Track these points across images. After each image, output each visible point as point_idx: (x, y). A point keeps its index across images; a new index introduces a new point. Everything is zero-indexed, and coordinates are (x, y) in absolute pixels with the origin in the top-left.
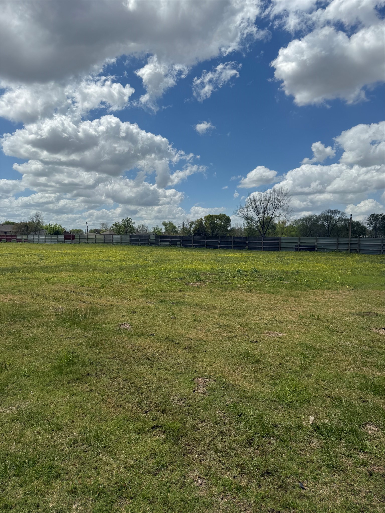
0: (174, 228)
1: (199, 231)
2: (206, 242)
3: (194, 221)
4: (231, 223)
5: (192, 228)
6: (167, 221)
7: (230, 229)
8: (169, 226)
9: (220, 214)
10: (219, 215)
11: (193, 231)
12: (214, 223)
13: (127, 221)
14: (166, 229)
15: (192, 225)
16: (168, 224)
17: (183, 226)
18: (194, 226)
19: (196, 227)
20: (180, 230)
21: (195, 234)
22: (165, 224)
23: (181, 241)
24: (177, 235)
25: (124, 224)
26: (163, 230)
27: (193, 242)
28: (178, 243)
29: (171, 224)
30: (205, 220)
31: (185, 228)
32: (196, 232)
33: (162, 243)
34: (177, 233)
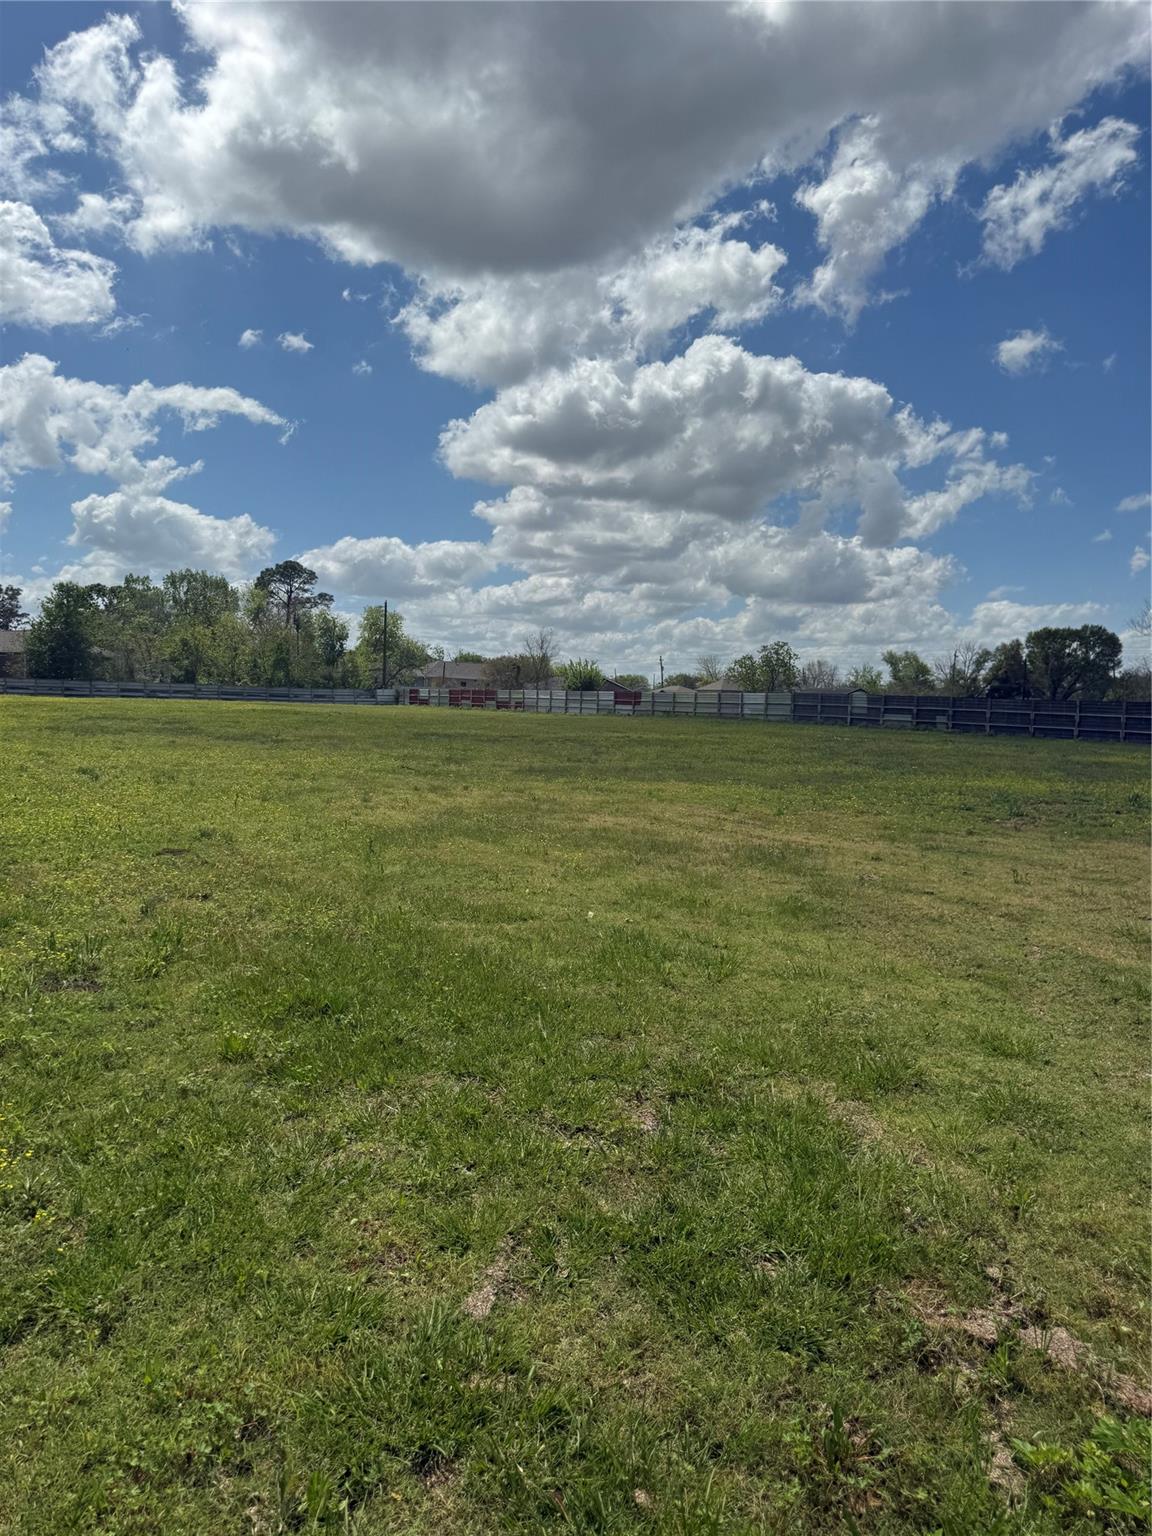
0: (923, 670)
1: (1005, 680)
2: (1032, 717)
3: (992, 650)
4: (1123, 656)
5: (983, 672)
6: (898, 650)
7: (1118, 675)
8: (905, 666)
9: (1085, 628)
10: (1079, 628)
11: (985, 680)
12: (1059, 655)
13: (777, 653)
14: (895, 674)
15: (985, 661)
16: (900, 659)
17: (953, 667)
18: (989, 665)
19: (995, 669)
20: (942, 676)
21: (993, 690)
22: (891, 659)
23: (951, 713)
24: (931, 693)
25: (767, 660)
26: (886, 678)
27: (988, 715)
28: (940, 719)
29: (911, 658)
30: (1028, 647)
31: (959, 672)
32: (996, 684)
33: (888, 717)
34: (932, 687)
